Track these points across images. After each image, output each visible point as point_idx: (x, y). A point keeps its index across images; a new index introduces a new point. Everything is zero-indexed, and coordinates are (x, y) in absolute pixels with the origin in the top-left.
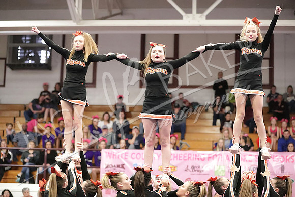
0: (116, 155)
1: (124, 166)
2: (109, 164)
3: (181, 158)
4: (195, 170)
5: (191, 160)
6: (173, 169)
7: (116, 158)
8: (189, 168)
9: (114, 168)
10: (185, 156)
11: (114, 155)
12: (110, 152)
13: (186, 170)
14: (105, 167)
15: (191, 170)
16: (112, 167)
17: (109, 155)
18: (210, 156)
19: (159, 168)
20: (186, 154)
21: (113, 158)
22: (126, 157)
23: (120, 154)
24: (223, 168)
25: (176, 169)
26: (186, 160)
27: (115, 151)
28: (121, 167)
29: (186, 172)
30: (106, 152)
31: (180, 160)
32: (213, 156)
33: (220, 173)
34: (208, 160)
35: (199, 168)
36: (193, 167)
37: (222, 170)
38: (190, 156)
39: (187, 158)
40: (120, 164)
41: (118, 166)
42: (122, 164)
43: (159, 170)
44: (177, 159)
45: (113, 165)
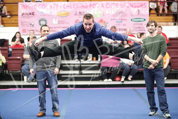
0: (28, 6)
1: (34, 14)
2: (24, 12)
3: (71, 7)
4: (81, 15)
5: (78, 7)
6: (67, 14)
7: (28, 8)
8: (78, 13)
9: (27, 15)
10: (75, 5)
11: (27, 6)
12: (24, 5)
13: (75, 15)
14: (21, 14)
15: (79, 14)
16: (26, 14)
17: (24, 6)
18: (91, 5)
19: (58, 14)
20: (75, 4)
21: (27, 8)
22: (35, 7)
23: (31, 5)
24: (100, 12)
25: (69, 14)
26: (75, 8)
27: (27, 3)
28: (32, 14)
29: (75, 16)
30: (22, 5)
31: (71, 8)
32: (93, 5)
33: (98, 16)
34: (90, 8)
35: (84, 13)
36: (80, 13)
37: (99, 14)
38: (78, 5)
39: (75, 7)
40: (31, 12)
41: (30, 14)
42: (33, 12)
43: (57, 15)
44: (69, 8)
45: (27, 13)
